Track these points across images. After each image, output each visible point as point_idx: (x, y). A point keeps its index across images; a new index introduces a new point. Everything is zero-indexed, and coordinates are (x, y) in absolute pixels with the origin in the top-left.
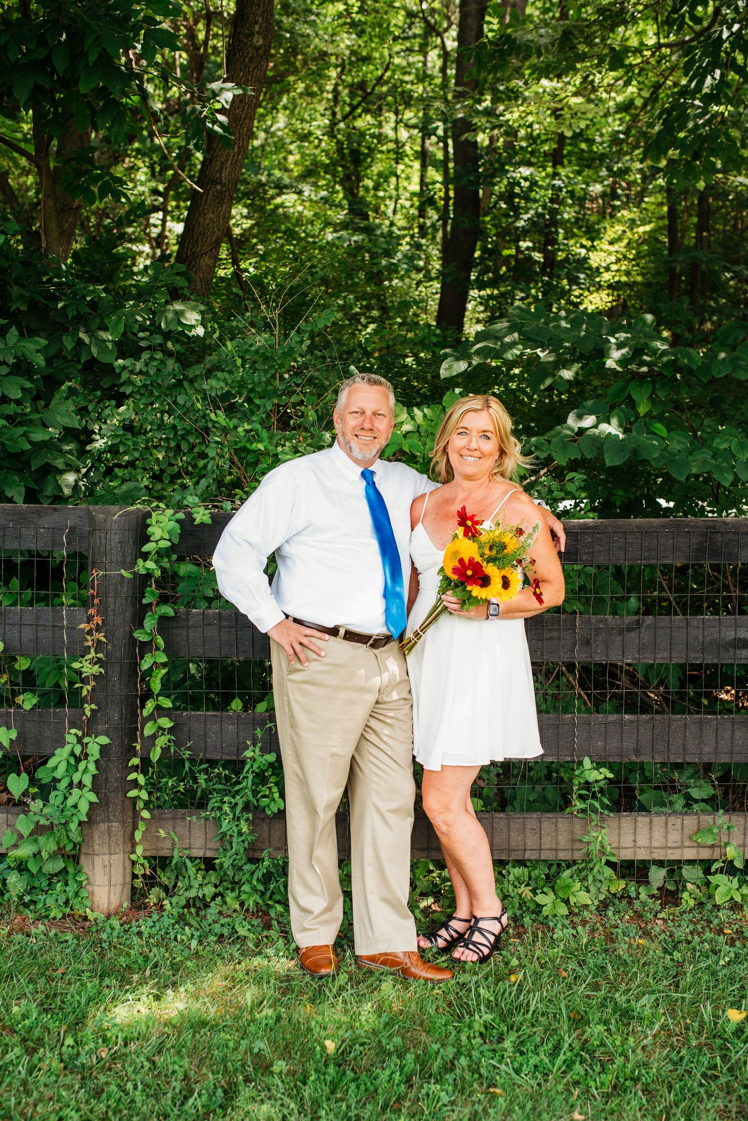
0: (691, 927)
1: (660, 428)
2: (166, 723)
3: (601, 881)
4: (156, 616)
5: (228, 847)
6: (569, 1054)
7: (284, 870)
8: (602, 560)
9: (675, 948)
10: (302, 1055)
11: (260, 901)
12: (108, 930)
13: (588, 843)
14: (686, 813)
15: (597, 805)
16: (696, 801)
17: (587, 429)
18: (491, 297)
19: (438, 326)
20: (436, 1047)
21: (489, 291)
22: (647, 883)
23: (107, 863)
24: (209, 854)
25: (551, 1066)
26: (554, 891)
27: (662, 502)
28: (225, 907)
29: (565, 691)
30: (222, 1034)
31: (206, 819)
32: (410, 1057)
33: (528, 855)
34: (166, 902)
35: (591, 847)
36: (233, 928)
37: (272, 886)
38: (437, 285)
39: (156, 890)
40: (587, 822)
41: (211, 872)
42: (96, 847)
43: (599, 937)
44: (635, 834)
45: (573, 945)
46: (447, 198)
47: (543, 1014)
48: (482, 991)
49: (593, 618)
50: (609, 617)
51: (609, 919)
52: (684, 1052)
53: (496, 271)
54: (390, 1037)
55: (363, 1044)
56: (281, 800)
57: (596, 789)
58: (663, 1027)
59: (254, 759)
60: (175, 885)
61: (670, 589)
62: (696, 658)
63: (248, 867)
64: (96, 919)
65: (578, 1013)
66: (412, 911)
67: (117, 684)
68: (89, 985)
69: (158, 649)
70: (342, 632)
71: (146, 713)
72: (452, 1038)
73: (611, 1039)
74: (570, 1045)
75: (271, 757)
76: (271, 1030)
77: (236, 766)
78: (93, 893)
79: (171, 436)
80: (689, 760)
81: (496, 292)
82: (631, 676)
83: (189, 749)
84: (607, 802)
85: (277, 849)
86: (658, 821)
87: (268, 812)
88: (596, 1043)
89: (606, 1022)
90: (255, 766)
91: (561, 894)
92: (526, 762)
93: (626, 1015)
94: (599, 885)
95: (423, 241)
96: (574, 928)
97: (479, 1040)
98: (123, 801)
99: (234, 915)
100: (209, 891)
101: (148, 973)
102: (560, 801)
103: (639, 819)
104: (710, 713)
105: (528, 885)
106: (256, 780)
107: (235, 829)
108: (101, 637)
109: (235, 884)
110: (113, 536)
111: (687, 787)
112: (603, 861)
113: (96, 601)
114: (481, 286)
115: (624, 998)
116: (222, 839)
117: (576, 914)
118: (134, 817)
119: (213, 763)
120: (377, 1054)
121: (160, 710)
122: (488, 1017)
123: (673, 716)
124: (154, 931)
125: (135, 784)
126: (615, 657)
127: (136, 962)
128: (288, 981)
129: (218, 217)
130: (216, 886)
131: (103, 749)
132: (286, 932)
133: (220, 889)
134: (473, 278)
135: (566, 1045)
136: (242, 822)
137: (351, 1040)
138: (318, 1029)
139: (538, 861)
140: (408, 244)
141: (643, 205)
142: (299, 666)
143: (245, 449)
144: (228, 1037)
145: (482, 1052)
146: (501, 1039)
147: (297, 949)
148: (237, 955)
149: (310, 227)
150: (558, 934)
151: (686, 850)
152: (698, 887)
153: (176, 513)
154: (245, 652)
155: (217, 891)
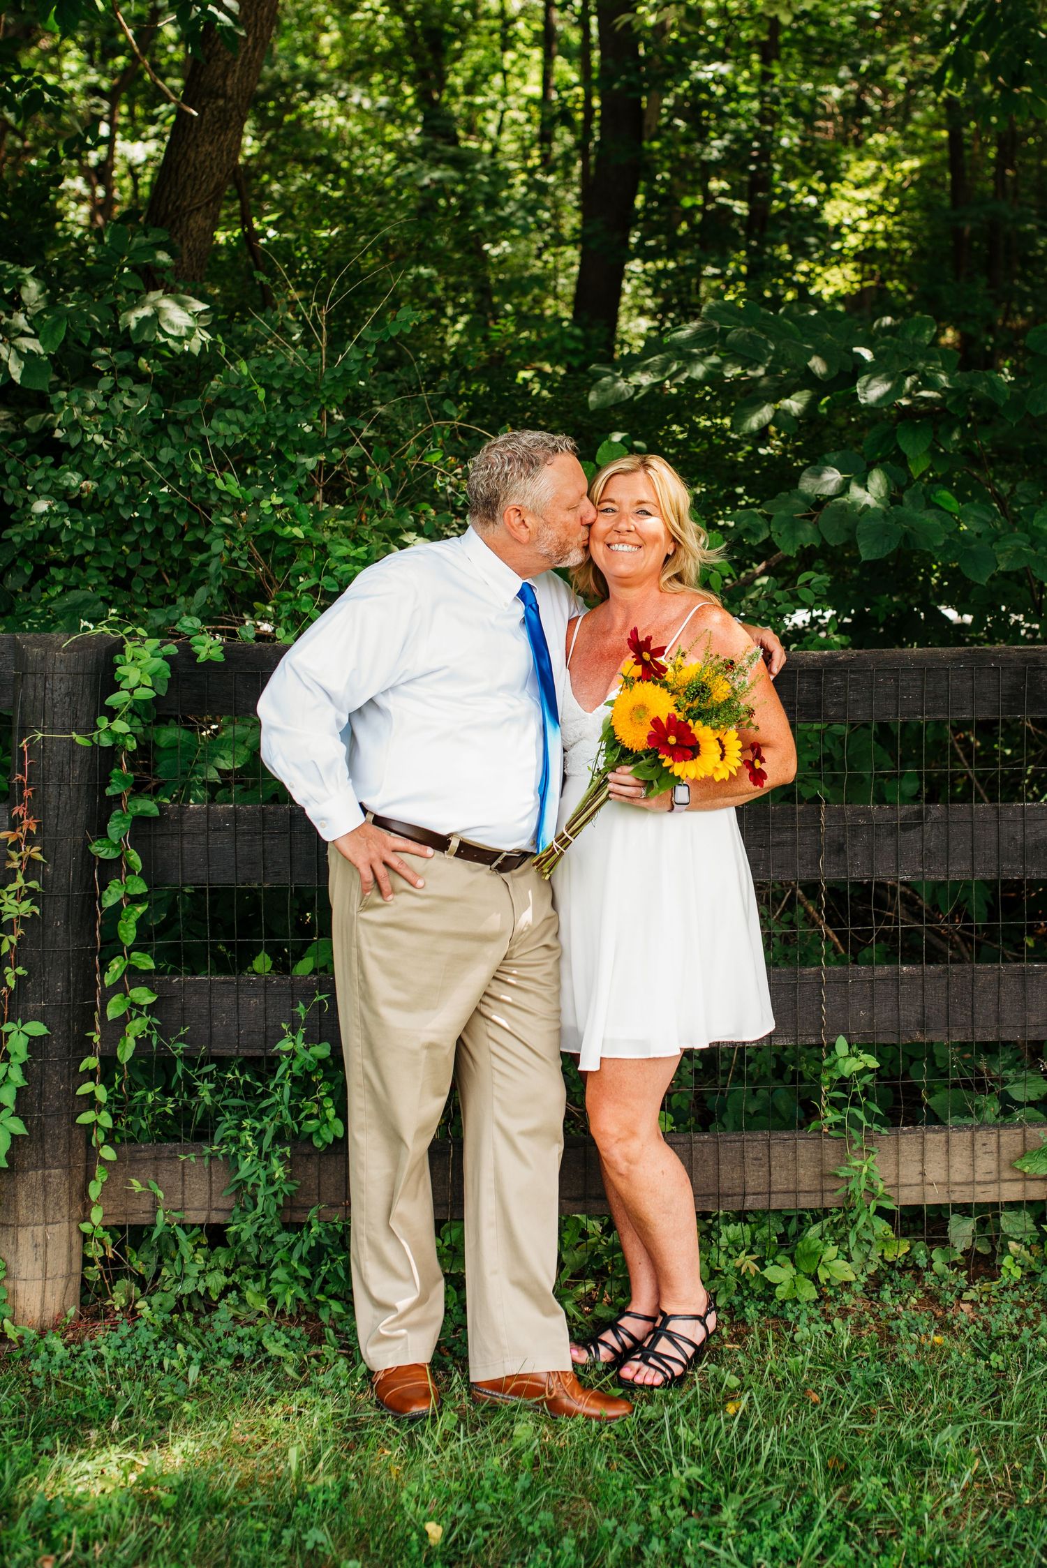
0: (1018, 1313)
1: (945, 497)
2: (144, 996)
3: (869, 1242)
4: (129, 817)
5: (250, 1207)
6: (827, 1526)
7: (343, 1241)
8: (860, 715)
9: (993, 1347)
10: (386, 1550)
11: (303, 1296)
12: (44, 1355)
13: (848, 1179)
14: (1003, 1125)
15: (860, 1115)
16: (1020, 1105)
17: (831, 498)
18: (663, 273)
19: (575, 321)
20: (610, 1524)
21: (660, 264)
22: (945, 1243)
23: (40, 1240)
24: (216, 1218)
25: (799, 1548)
26: (793, 1261)
27: (951, 614)
28: (243, 1309)
29: (802, 929)
30: (250, 1522)
31: (212, 1157)
32: (568, 1543)
33: (751, 1202)
34: (141, 1304)
35: (851, 1187)
36: (259, 1343)
37: (324, 1269)
38: (572, 254)
39: (123, 1283)
40: (843, 1145)
41: (219, 1249)
42: (22, 1212)
43: (869, 1335)
44: (922, 1161)
45: (828, 1349)
46: (588, 110)
47: (783, 1465)
48: (682, 1431)
49: (848, 810)
50: (873, 807)
51: (884, 1305)
52: (1011, 1515)
53: (671, 229)
54: (533, 1513)
55: (488, 1527)
56: (338, 1124)
57: (859, 1089)
58: (977, 1476)
59: (293, 1054)
60: (158, 1274)
61: (968, 757)
62: (1013, 872)
63: (283, 1238)
64: (21, 1338)
65: (840, 1459)
66: (561, 1303)
67: (61, 932)
68: (16, 1450)
69: (131, 871)
70: (455, 844)
71: (109, 979)
72: (635, 1511)
73: (894, 1500)
74: (829, 1512)
75: (322, 1050)
76: (333, 1510)
77: (264, 1065)
78: (14, 1293)
79: (148, 515)
80: (1006, 1036)
81: (671, 265)
82: (909, 901)
83: (182, 1039)
84: (877, 1110)
85: (332, 1206)
86: (960, 1139)
87: (318, 1143)
88: (870, 1506)
89: (886, 1472)
90: (296, 1065)
91: (803, 1267)
92: (741, 1048)
93: (918, 1459)
94: (866, 1248)
95: (551, 179)
96: (828, 1322)
97: (680, 1512)
98: (69, 1132)
99: (260, 1322)
100: (217, 1281)
101: (115, 1425)
102: (799, 1113)
103: (929, 1136)
104: (1037, 961)
105: (750, 1253)
106: (296, 1090)
107: (263, 1174)
108: (35, 852)
109: (261, 1269)
110: (57, 685)
111: (1005, 1082)
112: (872, 1209)
113: (27, 793)
114: (648, 255)
115: (912, 1432)
116: (237, 1192)
117: (830, 1300)
118: (87, 1160)
119: (223, 1063)
120: (513, 1541)
121: (134, 976)
122: (695, 1471)
123: (979, 967)
124: (123, 1353)
125: (90, 1102)
126: (884, 873)
127: (94, 1408)
128: (356, 1428)
129: (220, 150)
130: (228, 1273)
131: (35, 1044)
132: (350, 1348)
133: (235, 1278)
134: (633, 240)
135: (823, 1513)
136: (275, 1161)
137: (469, 1521)
138: (413, 1505)
139: (766, 1213)
140: (524, 183)
141: (910, 128)
142: (379, 900)
143: (271, 535)
144: (260, 1525)
145: (686, 1531)
146: (716, 1508)
147: (370, 1374)
148: (268, 1388)
149: (357, 151)
150: (802, 1333)
151: (1006, 1186)
152: (1028, 1248)
153: (163, 644)
154: (278, 874)
155: (230, 1281)
